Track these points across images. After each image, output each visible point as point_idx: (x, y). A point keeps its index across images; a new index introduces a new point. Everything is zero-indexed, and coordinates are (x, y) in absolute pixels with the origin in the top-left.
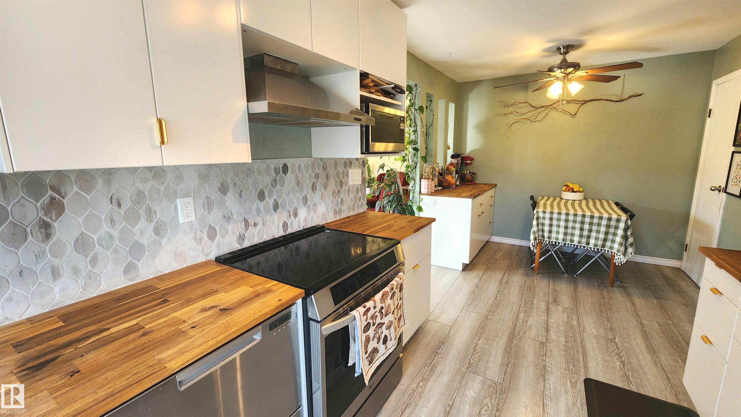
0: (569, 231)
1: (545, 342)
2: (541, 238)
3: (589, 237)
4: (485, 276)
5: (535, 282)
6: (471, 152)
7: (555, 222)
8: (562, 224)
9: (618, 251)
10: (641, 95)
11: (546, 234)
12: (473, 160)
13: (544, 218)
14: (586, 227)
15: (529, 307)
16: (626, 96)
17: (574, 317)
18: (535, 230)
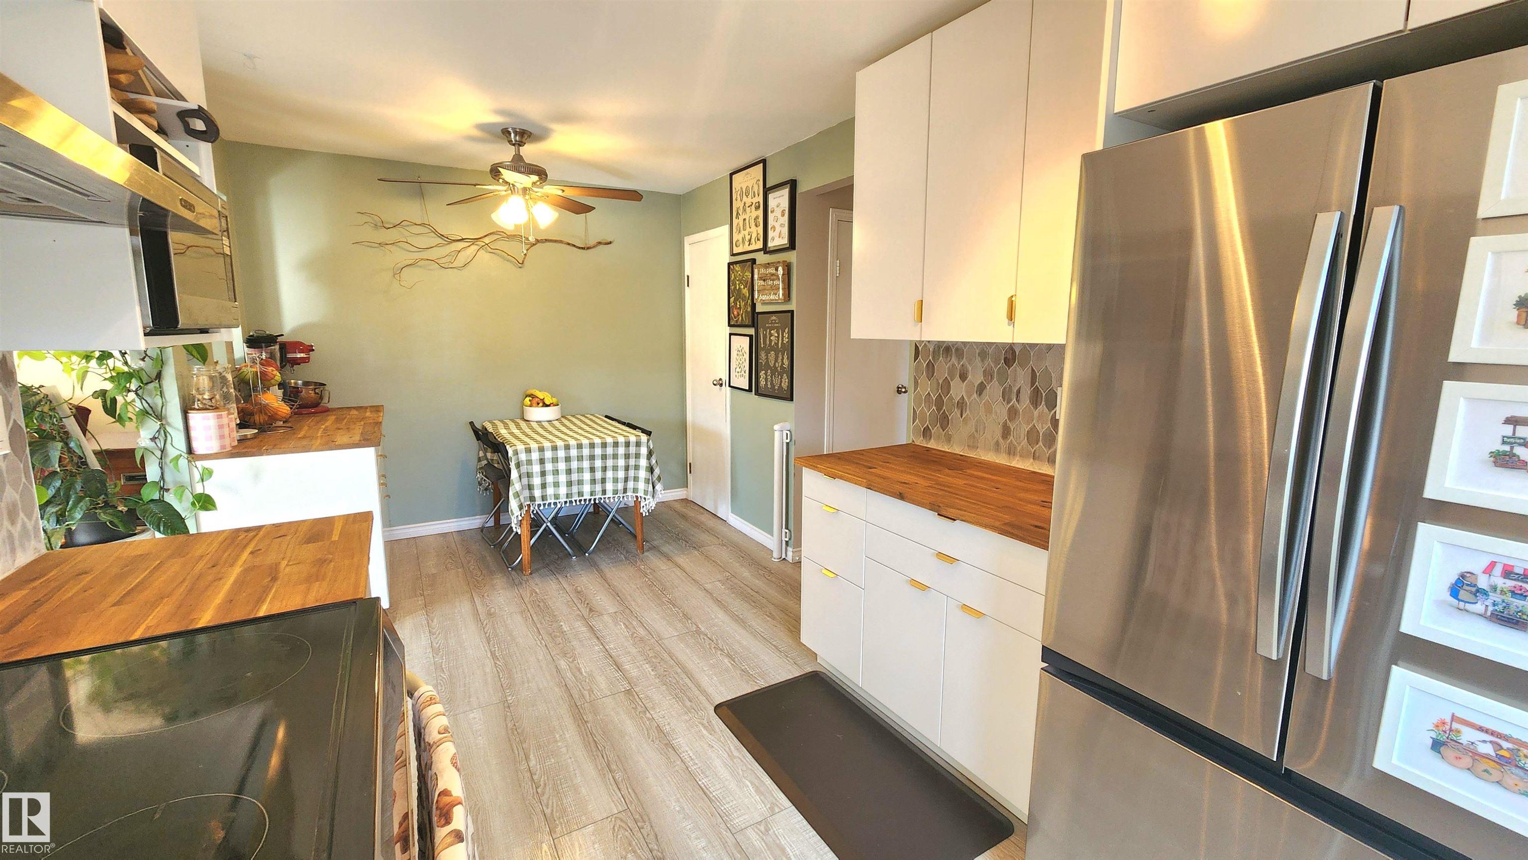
0: (575, 477)
1: (630, 688)
2: (529, 503)
3: (604, 481)
4: (435, 620)
5: (537, 590)
6: (295, 331)
7: (549, 467)
8: (562, 466)
9: (646, 492)
10: (610, 243)
11: (537, 493)
12: (313, 350)
13: (529, 462)
14: (598, 463)
15: (561, 641)
16: (591, 243)
17: (635, 623)
18: (518, 490)
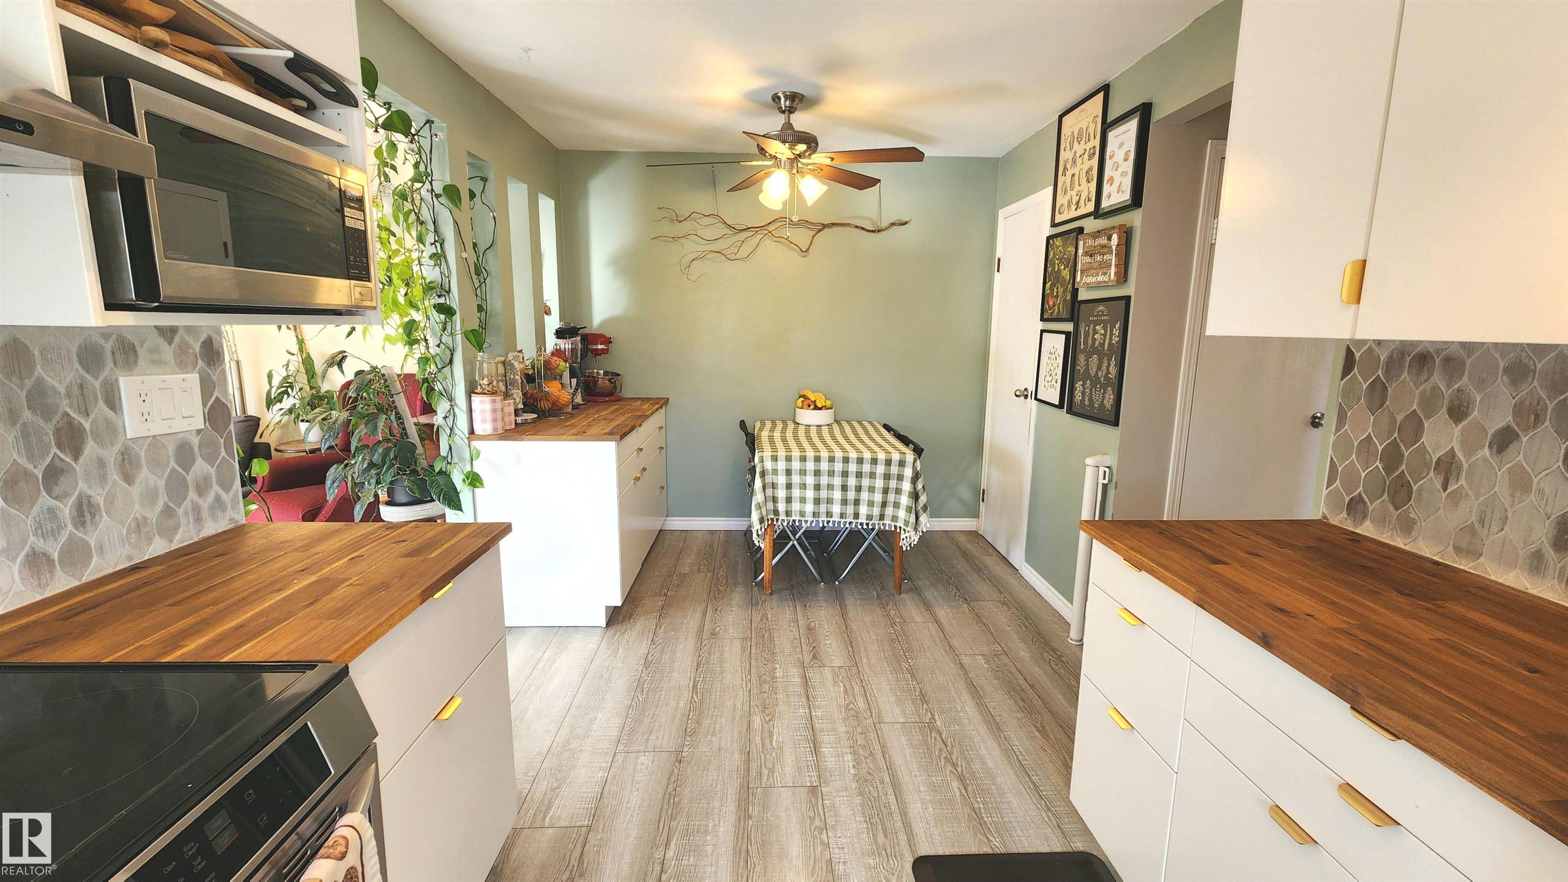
0: (824, 494)
1: (818, 784)
2: (772, 516)
3: (857, 502)
4: (662, 628)
5: (769, 616)
6: (605, 323)
7: (796, 479)
8: (810, 480)
9: (906, 523)
10: (906, 223)
11: (781, 507)
12: (611, 342)
13: (775, 472)
14: (852, 482)
15: (767, 690)
16: (884, 224)
17: (857, 689)
18: (760, 501)
